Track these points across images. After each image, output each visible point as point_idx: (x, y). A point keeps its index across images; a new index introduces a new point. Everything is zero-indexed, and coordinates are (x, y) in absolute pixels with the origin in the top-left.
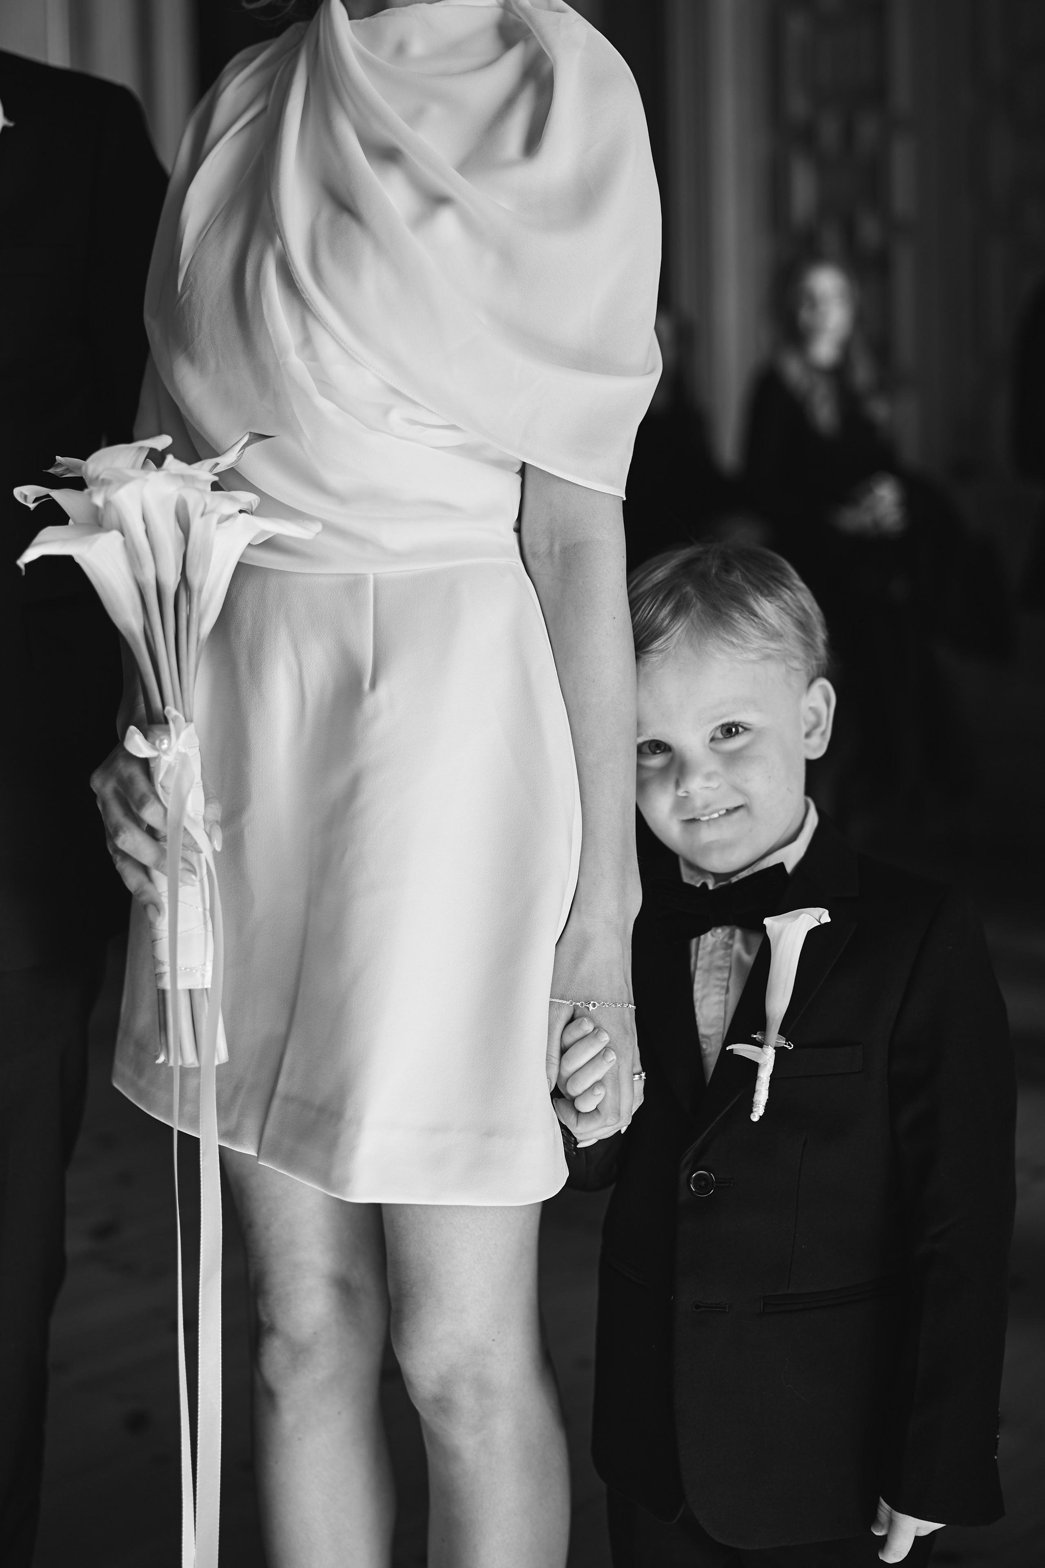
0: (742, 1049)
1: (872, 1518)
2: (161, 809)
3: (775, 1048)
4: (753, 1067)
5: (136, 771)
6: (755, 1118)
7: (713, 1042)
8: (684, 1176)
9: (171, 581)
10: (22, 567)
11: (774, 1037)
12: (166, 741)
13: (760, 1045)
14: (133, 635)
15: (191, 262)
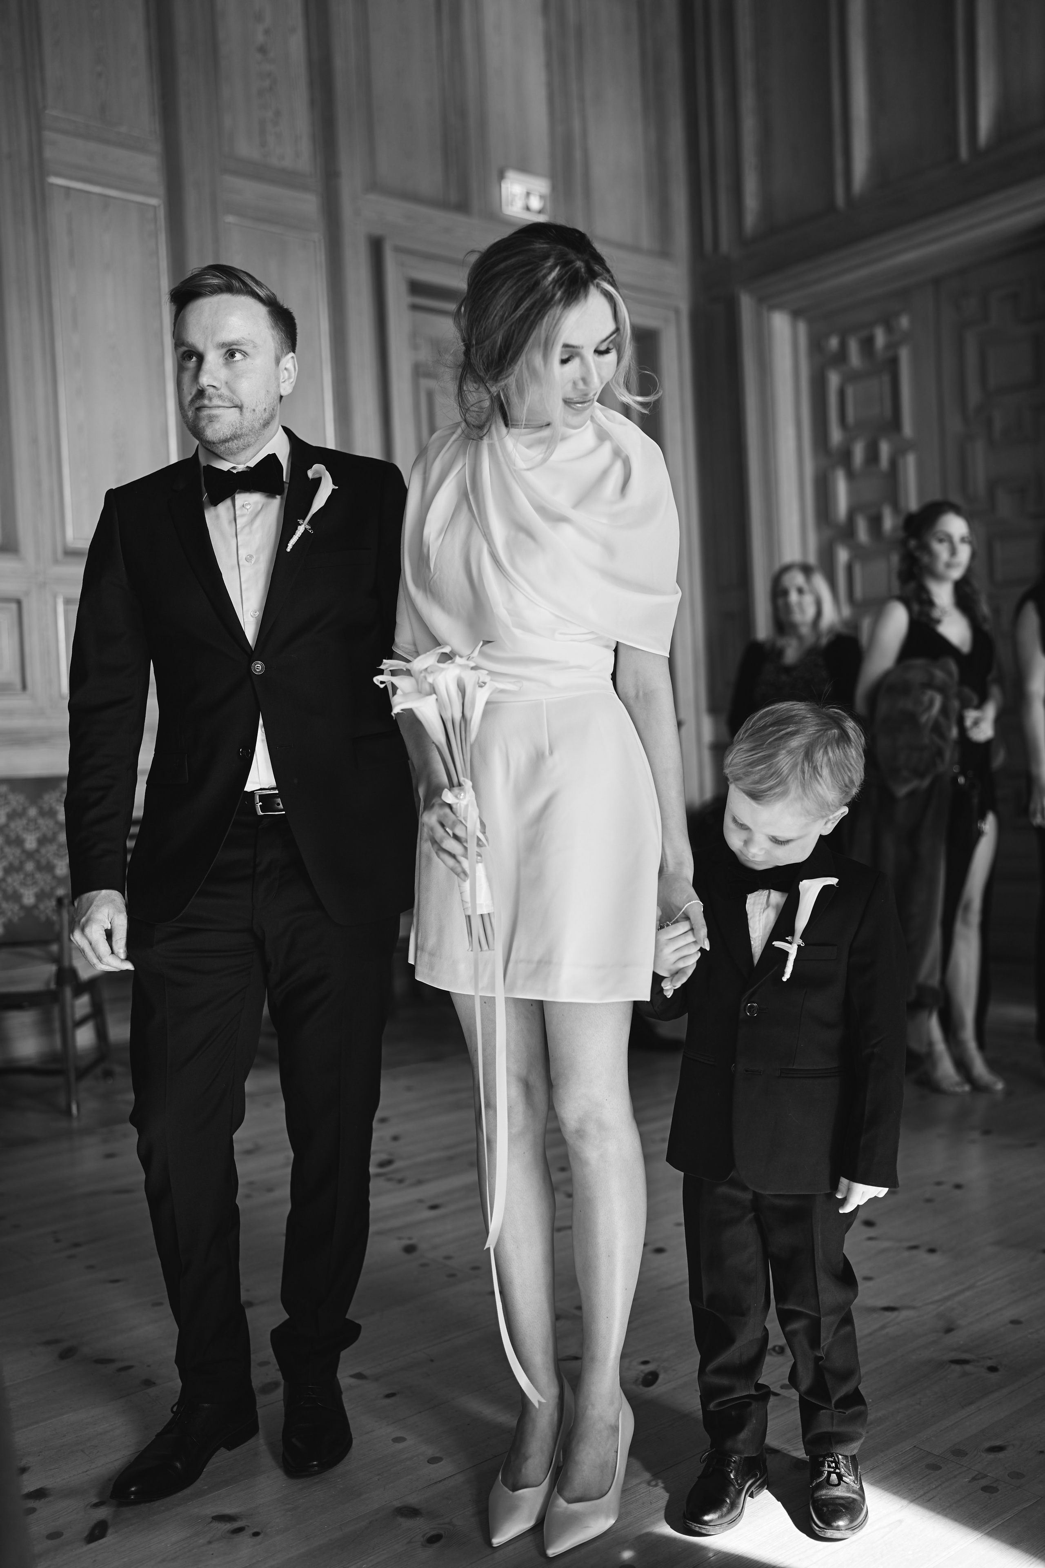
0: (777, 944)
1: (835, 1187)
2: (464, 828)
3: (798, 945)
4: (786, 954)
5: (448, 810)
6: (785, 979)
7: (757, 941)
8: (743, 1005)
9: (458, 716)
10: (393, 715)
11: (798, 941)
12: (462, 794)
13: (790, 943)
14: (441, 744)
15: (436, 559)
